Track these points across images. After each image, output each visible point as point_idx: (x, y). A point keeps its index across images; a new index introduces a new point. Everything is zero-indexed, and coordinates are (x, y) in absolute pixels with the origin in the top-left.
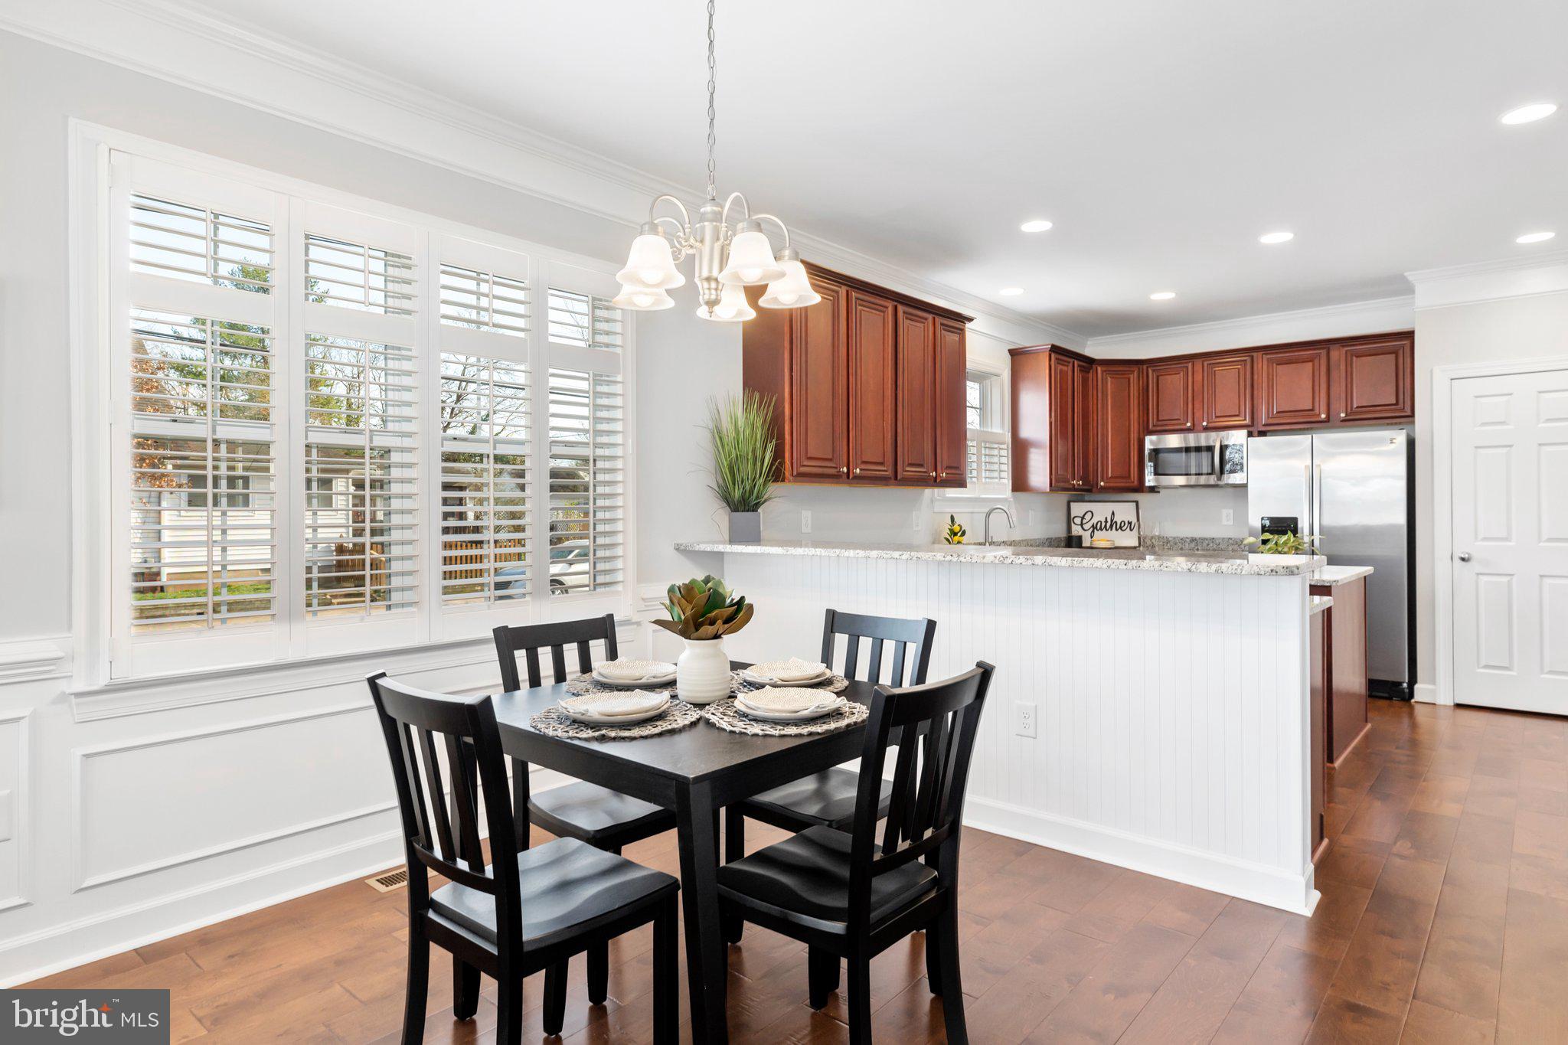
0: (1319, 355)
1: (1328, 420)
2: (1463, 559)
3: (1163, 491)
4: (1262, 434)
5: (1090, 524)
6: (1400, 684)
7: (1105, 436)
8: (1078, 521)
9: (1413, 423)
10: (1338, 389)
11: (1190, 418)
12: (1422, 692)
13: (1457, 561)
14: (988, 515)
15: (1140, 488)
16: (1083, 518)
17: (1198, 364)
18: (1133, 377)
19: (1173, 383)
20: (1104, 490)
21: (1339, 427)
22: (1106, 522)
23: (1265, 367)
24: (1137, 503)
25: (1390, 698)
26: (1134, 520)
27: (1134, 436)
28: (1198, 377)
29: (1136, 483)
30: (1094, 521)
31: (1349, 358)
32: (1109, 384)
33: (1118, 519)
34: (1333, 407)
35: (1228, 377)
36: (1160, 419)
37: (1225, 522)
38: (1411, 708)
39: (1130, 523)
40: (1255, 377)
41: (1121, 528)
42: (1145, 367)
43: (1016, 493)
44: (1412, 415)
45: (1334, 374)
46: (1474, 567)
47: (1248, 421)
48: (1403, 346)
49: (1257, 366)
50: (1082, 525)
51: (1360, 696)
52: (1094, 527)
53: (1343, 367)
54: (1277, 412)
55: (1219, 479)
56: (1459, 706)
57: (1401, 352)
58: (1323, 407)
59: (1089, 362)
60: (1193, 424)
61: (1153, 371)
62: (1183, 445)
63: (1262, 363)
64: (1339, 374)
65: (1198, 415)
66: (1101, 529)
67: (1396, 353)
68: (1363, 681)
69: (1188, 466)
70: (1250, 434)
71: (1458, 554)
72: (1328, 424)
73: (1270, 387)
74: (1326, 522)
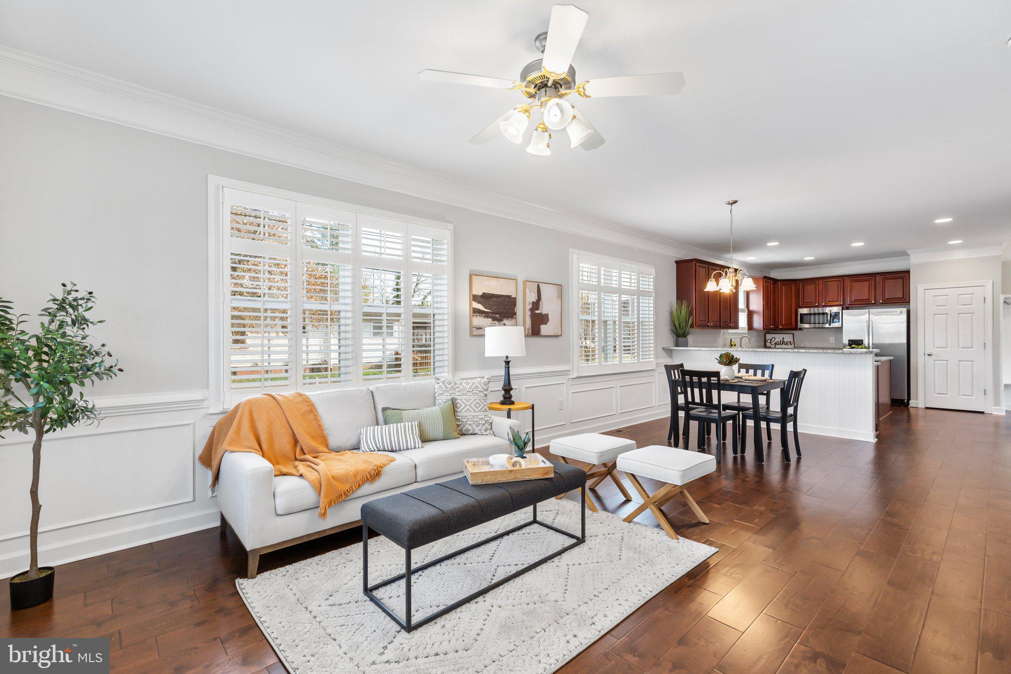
0: (871, 279)
1: (875, 303)
2: (929, 355)
3: (804, 330)
4: (847, 308)
5: (774, 342)
6: (904, 400)
7: (782, 308)
8: (769, 341)
9: (909, 304)
10: (879, 292)
11: (817, 302)
12: (912, 403)
13: (926, 355)
14: (741, 339)
15: (796, 328)
16: (771, 340)
17: (821, 282)
18: (793, 286)
19: (810, 288)
20: (781, 329)
21: (880, 305)
22: (781, 341)
23: (849, 283)
24: (793, 334)
25: (900, 406)
26: (792, 341)
27: (793, 308)
28: (821, 286)
29: (794, 327)
30: (776, 341)
31: (884, 279)
32: (783, 289)
33: (785, 340)
34: (877, 298)
35: (833, 286)
36: (805, 301)
37: (831, 342)
38: (908, 409)
39: (790, 342)
40: (845, 286)
41: (787, 344)
42: (798, 282)
43: (749, 331)
44: (909, 302)
45: (878, 286)
46: (933, 357)
47: (842, 303)
48: (906, 276)
49: (846, 283)
50: (771, 343)
51: (888, 404)
52: (776, 344)
53: (881, 283)
54: (854, 300)
55: (830, 325)
56: (927, 408)
57: (905, 279)
58: (873, 299)
59: (775, 281)
60: (818, 304)
61: (802, 284)
62: (809, 312)
63: (848, 282)
64: (879, 287)
65: (821, 300)
66: (778, 344)
67: (903, 279)
68: (890, 399)
69: (810, 320)
70: (843, 309)
71: (927, 353)
72: (875, 304)
73: (851, 290)
74: (875, 342)
